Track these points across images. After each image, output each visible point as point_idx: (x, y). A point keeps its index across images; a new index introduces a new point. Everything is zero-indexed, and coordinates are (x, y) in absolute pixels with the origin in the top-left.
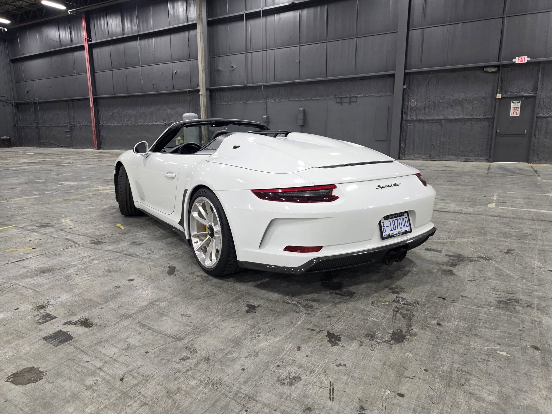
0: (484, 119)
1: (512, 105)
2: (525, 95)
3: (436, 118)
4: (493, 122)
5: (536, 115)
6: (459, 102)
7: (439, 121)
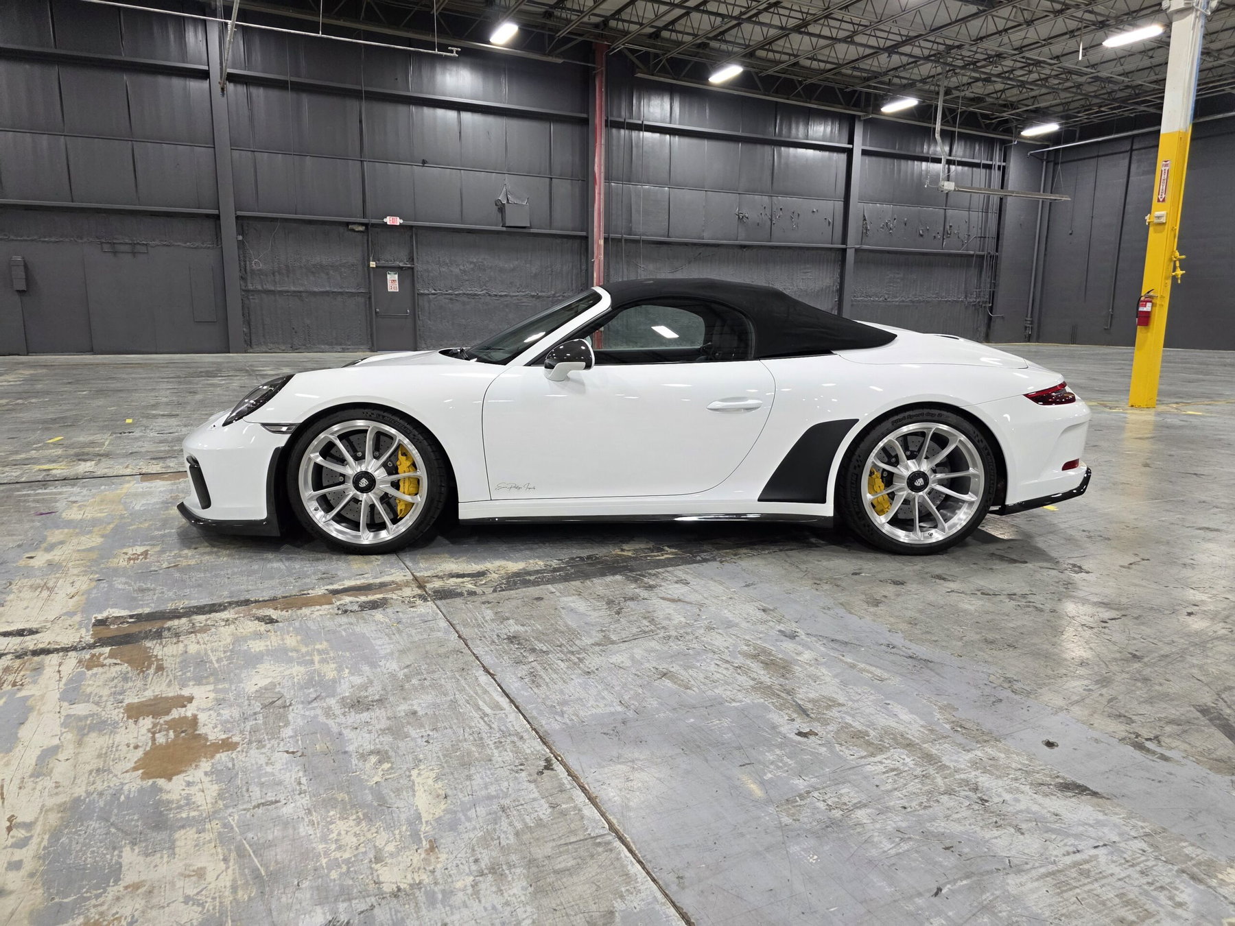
0: (358, 294)
1: (388, 276)
2: (401, 265)
3: (293, 288)
4: (370, 298)
5: (416, 292)
6: (321, 268)
7: (297, 294)
